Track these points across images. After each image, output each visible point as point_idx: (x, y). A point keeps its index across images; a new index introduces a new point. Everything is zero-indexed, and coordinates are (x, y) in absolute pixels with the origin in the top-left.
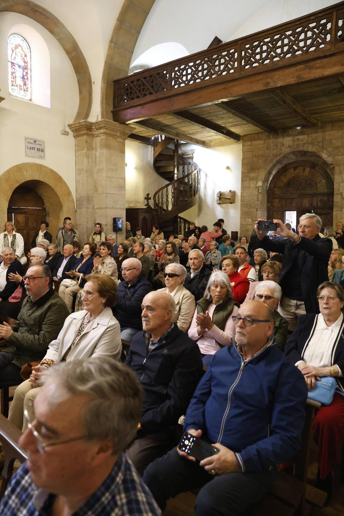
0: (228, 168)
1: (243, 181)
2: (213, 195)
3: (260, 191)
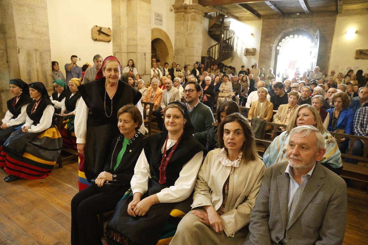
1: (261, 42)
2: (242, 50)
3: (271, 49)
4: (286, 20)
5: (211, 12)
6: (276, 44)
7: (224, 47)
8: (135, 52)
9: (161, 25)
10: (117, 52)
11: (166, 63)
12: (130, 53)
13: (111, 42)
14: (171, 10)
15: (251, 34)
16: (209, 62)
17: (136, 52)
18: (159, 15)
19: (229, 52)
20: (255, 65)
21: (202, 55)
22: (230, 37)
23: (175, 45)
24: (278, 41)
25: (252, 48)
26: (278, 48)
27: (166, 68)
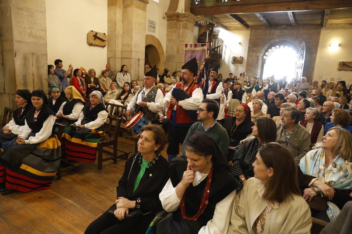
2: (230, 58)
3: (258, 58)
4: (273, 31)
5: (201, 21)
6: (263, 54)
7: (212, 55)
9: (154, 32)
10: (111, 58)
11: (157, 69)
12: (124, 58)
13: (106, 47)
14: (164, 18)
15: (239, 43)
17: (130, 58)
18: (152, 22)
20: (243, 73)
22: (219, 45)
23: (166, 51)
24: (265, 50)
26: (265, 57)
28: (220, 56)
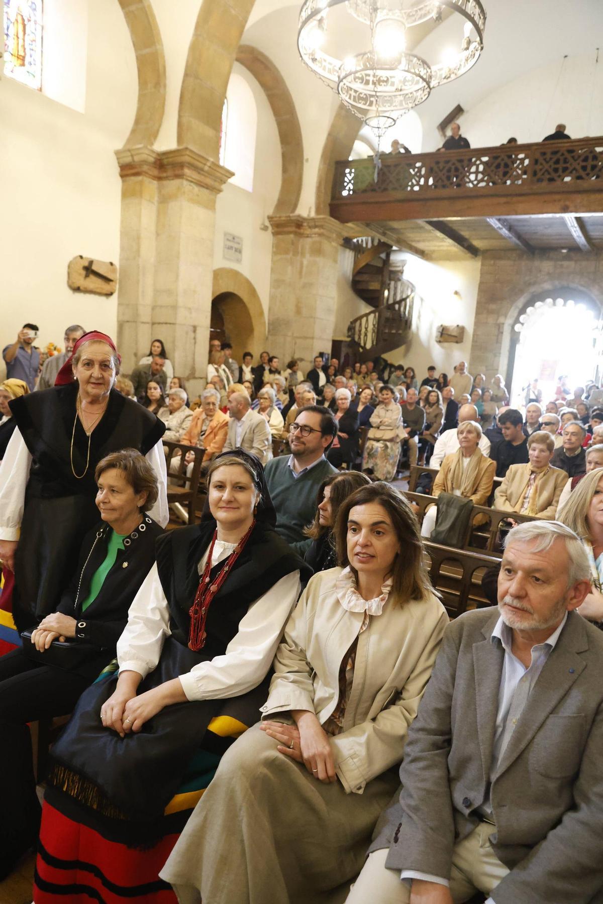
0: (456, 293)
1: (478, 313)
2: (431, 329)
3: (501, 330)
4: (537, 263)
5: (359, 237)
6: (514, 319)
7: (387, 320)
8: (171, 322)
9: (239, 261)
10: (128, 322)
11: (248, 354)
12: (159, 323)
13: (115, 295)
14: (265, 228)
15: (454, 291)
16: (351, 355)
17: (173, 324)
18: (234, 238)
19: (400, 332)
20: (460, 365)
21: (333, 337)
22: (404, 296)
23: (270, 309)
24: (518, 310)
25: (456, 325)
26: (517, 327)
27: (247, 366)
28: (407, 324)
